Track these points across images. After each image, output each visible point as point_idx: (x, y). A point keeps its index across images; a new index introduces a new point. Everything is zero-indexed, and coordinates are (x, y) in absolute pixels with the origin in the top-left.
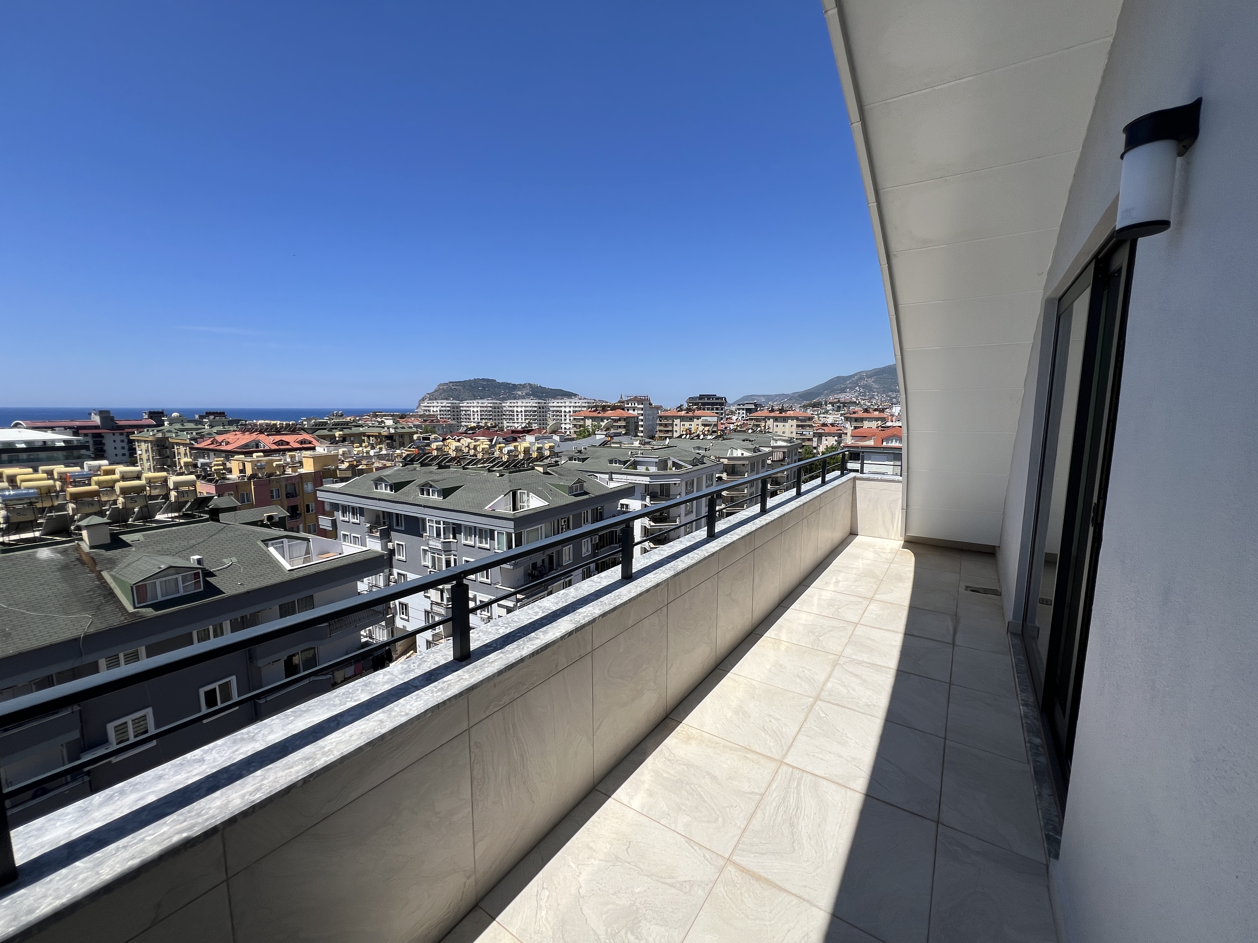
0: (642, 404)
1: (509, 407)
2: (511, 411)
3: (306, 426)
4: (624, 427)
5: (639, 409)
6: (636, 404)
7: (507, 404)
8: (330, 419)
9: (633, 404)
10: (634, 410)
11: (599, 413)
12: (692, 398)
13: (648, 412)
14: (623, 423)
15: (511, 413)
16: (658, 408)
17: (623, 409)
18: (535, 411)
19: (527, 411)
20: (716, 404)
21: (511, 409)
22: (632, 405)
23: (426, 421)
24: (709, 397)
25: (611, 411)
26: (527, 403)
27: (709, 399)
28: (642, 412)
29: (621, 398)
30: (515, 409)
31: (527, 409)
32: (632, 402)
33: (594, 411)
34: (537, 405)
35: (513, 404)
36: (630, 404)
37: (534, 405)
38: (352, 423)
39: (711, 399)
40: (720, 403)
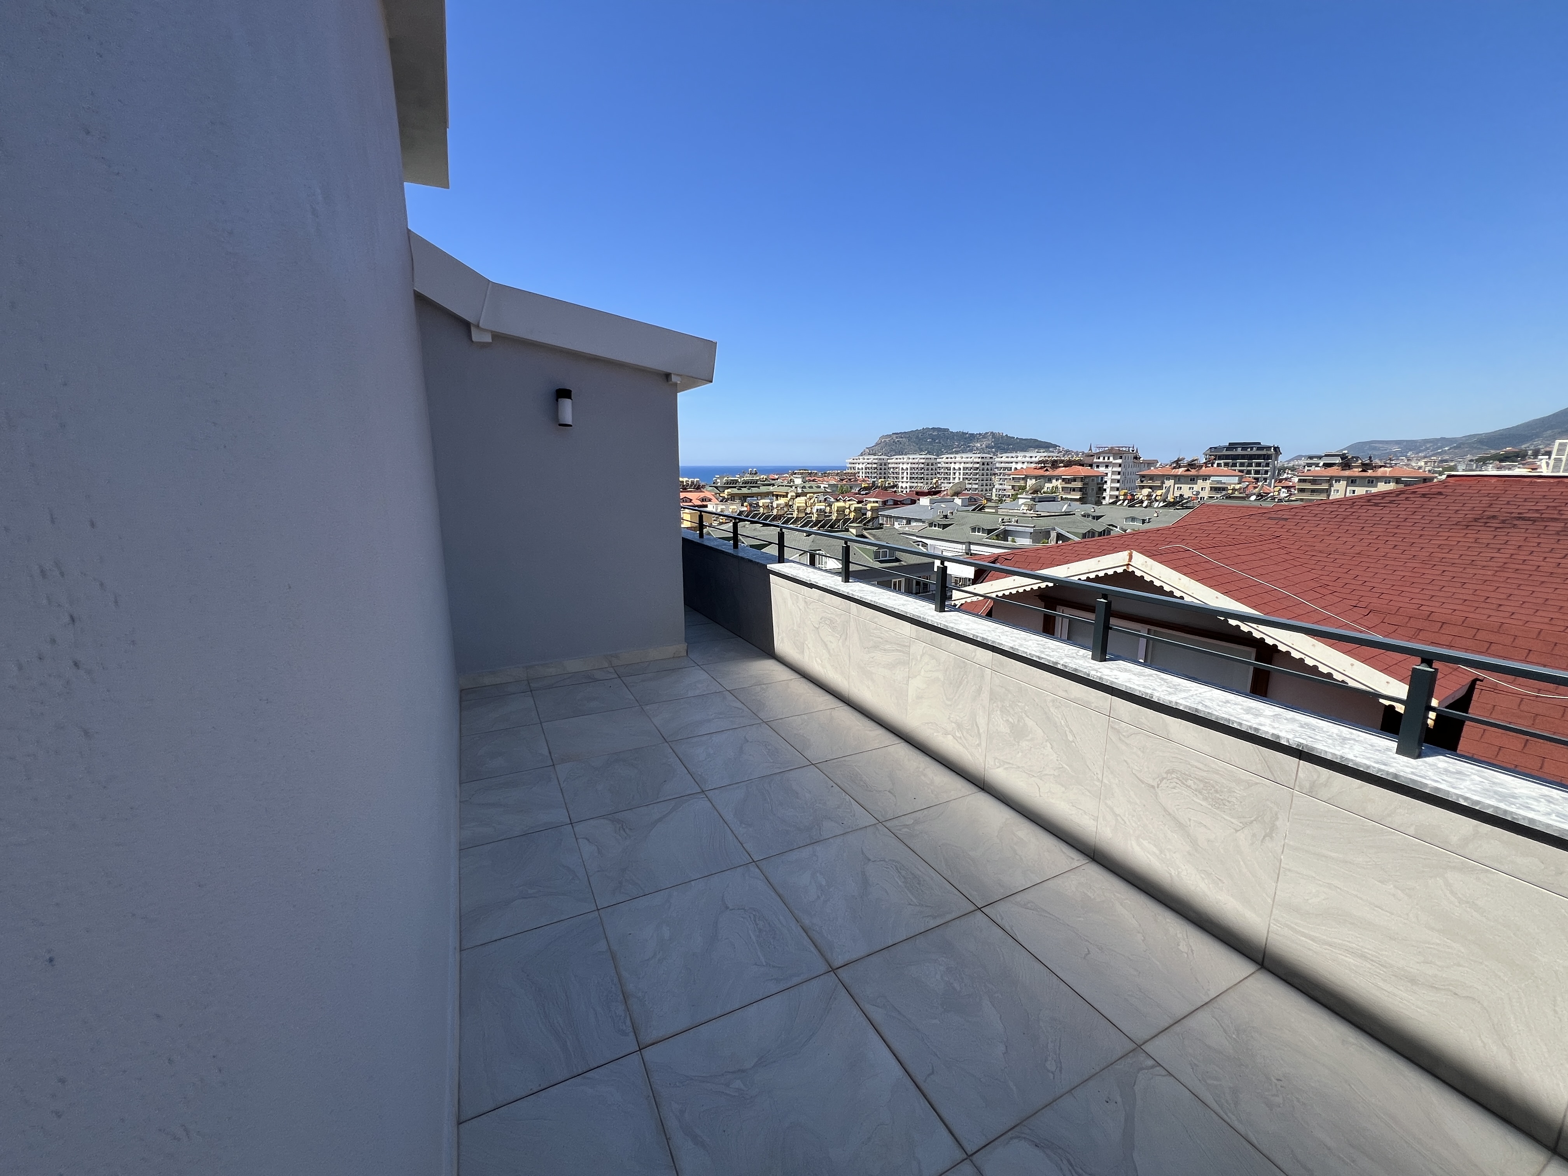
0: (1121, 458)
1: (944, 463)
2: (947, 468)
3: (719, 484)
4: (1081, 489)
5: (1114, 465)
6: (1111, 459)
7: (943, 460)
8: (740, 478)
9: (1106, 458)
10: (1107, 467)
11: (1047, 470)
12: (1215, 448)
13: (1130, 470)
14: (1079, 485)
15: (946, 471)
16: (1150, 464)
17: (1091, 466)
18: (977, 468)
19: (967, 468)
20: (1258, 457)
21: (947, 465)
22: (1104, 459)
23: (842, 480)
24: (1245, 446)
25: (1064, 468)
26: (967, 458)
27: (1244, 449)
28: (1119, 469)
29: (1090, 449)
30: (952, 466)
31: (967, 465)
32: (1104, 455)
33: (1041, 468)
34: (979, 460)
35: (949, 460)
36: (1101, 458)
37: (977, 460)
38: (763, 481)
39: (1249, 450)
40: (1264, 455)
